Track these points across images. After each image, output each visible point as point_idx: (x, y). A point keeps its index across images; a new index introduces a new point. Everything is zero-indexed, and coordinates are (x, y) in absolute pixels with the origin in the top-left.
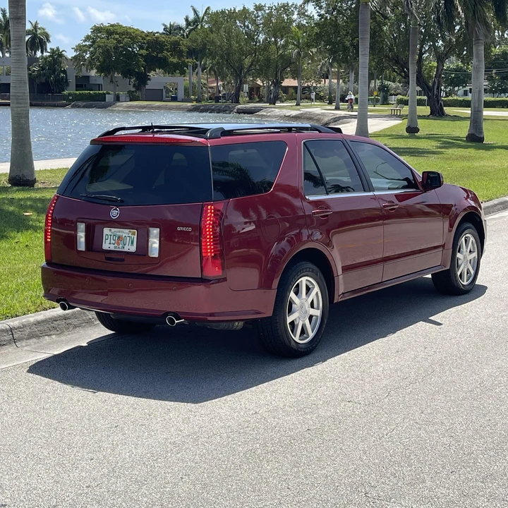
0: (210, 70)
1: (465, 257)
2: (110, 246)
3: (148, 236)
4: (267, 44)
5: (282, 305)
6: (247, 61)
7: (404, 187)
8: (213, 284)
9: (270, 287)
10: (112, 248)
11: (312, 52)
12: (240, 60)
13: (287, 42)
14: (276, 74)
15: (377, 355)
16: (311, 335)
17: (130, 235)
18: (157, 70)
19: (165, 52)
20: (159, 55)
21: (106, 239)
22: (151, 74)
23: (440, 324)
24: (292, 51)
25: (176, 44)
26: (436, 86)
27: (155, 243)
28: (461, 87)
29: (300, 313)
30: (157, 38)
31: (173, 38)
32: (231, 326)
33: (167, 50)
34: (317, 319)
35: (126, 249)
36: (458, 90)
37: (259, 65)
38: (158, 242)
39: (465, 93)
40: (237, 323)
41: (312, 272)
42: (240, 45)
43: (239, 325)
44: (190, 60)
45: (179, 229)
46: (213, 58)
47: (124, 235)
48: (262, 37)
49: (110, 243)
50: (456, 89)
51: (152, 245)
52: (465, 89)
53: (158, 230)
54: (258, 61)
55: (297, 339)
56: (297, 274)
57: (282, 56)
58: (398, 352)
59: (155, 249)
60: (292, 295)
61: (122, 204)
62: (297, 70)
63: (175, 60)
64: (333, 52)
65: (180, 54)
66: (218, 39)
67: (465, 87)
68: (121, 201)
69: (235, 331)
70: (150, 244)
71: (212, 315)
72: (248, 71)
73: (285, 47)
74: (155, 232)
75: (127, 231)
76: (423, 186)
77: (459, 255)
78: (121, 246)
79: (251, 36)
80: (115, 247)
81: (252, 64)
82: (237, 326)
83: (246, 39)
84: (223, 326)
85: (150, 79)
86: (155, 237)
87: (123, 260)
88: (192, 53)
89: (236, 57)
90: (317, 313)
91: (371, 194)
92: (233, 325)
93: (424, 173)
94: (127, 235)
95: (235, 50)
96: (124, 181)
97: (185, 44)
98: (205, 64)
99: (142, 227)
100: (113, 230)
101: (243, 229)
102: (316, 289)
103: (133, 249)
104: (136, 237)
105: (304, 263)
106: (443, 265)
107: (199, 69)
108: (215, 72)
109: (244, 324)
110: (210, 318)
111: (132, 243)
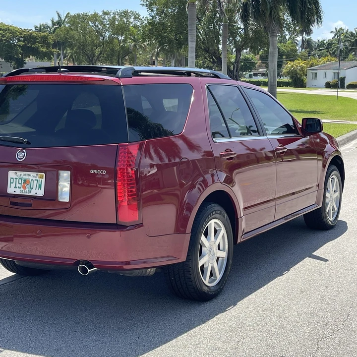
0: (69, 58)
1: (331, 196)
2: (15, 189)
3: (58, 179)
4: (111, 39)
5: (195, 249)
6: (97, 51)
7: (284, 133)
8: (129, 230)
9: (184, 233)
10: (18, 192)
11: (144, 45)
12: (92, 50)
13: (126, 38)
14: (118, 60)
15: (284, 296)
16: (219, 276)
17: (37, 178)
18: (31, 57)
19: (37, 44)
20: (33, 46)
21: (11, 183)
22: (27, 60)
23: (326, 260)
24: (130, 44)
25: (45, 38)
26: (236, 68)
27: (65, 186)
28: (247, 72)
29: (209, 256)
30: (31, 33)
31: (42, 34)
32: (144, 272)
33: (38, 42)
34: (223, 261)
35: (33, 193)
36: (246, 74)
37: (106, 54)
38: (69, 186)
39: (250, 76)
40: (149, 270)
41: (220, 214)
42: (92, 39)
43: (151, 271)
44: (55, 50)
45: (92, 171)
46: (72, 49)
47: (31, 178)
48: (107, 34)
49: (15, 187)
50: (244, 73)
51: (62, 189)
52: (250, 73)
53: (69, 172)
54: (105, 51)
55: (206, 282)
56: (208, 216)
57: (122, 48)
58: (302, 292)
59: (66, 193)
60: (203, 238)
61: (28, 146)
62: (133, 58)
63: (44, 50)
64: (161, 44)
65: (48, 45)
66: (77, 34)
67: (250, 72)
68: (28, 143)
69: (148, 277)
70: (59, 187)
71: (128, 263)
72: (98, 58)
73: (125, 41)
74: (65, 175)
75: (34, 174)
76: (302, 132)
77: (328, 195)
78: (27, 190)
79: (100, 33)
80: (21, 191)
81: (101, 53)
82: (150, 272)
83: (96, 35)
84: (136, 273)
85: (25, 63)
86: (65, 180)
87: (30, 205)
88: (56, 45)
89: (89, 47)
90: (223, 254)
91: (265, 137)
92: (146, 271)
93: (303, 119)
94: (34, 179)
95: (88, 43)
96: (26, 124)
97: (51, 39)
98: (66, 53)
99: (51, 170)
100: (19, 173)
101: (149, 172)
102: (223, 231)
103: (41, 193)
104: (43, 180)
105: (213, 205)
106: (317, 203)
107: (62, 56)
108: (73, 59)
109: (156, 270)
110: (125, 267)
111: (40, 186)
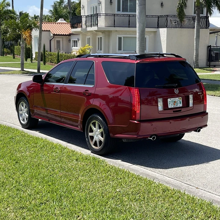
2: (171, 106)
10: (172, 107)
17: (179, 100)
21: (169, 104)
35: (178, 106)
47: (176, 100)
49: (171, 105)
75: (177, 98)
78: (176, 105)
80: (174, 106)
87: (180, 111)
100: (172, 99)
103: (181, 105)
104: (181, 100)
111: (180, 103)
